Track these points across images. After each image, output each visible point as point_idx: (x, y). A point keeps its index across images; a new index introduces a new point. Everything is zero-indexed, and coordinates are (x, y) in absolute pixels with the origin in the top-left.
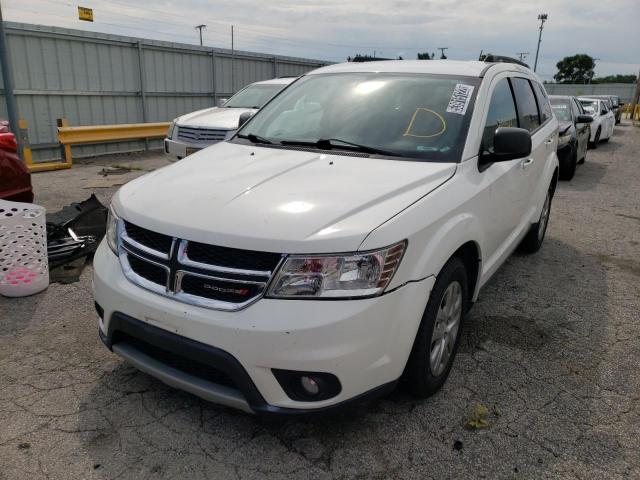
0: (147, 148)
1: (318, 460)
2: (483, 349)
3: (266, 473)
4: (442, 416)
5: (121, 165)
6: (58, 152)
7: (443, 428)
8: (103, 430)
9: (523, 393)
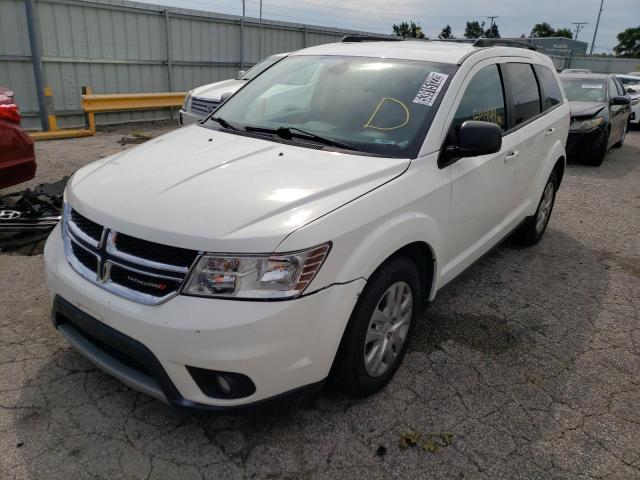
0: (171, 117)
1: (235, 455)
2: (441, 349)
3: (179, 465)
4: (376, 418)
5: (141, 134)
6: (83, 118)
7: (372, 431)
8: (39, 408)
9: (468, 400)
